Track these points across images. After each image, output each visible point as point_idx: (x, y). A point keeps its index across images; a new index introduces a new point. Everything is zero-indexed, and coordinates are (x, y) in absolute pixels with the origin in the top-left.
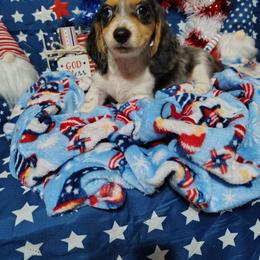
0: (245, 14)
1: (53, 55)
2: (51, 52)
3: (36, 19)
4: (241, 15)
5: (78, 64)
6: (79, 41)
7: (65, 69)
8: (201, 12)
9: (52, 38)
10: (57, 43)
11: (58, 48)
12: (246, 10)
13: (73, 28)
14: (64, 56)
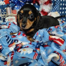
0: (58, 7)
1: (4, 16)
2: (3, 15)
5: (12, 19)
6: (13, 12)
7: (8, 21)
10: (5, 12)
11: (6, 14)
12: (58, 6)
13: (11, 8)
14: (7, 17)
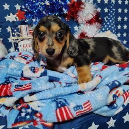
1: (16, 40)
2: (15, 38)
3: (7, 20)
4: (108, 23)
5: (30, 45)
6: (30, 33)
8: (87, 22)
9: (15, 30)
10: (18, 33)
11: (19, 36)
12: (111, 21)
13: (27, 25)
14: (22, 40)
